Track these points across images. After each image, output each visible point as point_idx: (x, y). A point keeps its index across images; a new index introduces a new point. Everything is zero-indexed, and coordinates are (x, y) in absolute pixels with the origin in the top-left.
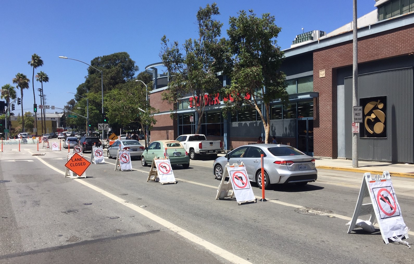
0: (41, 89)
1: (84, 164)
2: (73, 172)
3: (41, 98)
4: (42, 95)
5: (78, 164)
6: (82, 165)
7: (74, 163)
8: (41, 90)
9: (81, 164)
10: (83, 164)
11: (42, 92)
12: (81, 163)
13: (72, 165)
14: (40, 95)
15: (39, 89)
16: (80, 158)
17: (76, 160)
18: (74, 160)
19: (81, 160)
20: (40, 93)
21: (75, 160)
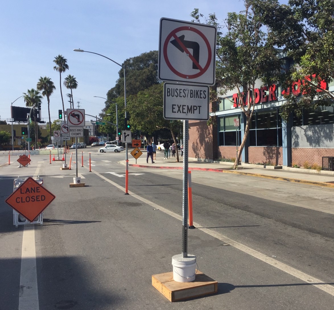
0: (71, 94)
1: (43, 199)
2: (18, 214)
3: (71, 105)
4: (71, 101)
5: (31, 198)
6: (38, 200)
7: (24, 196)
8: (70, 96)
9: (37, 198)
10: (40, 199)
11: (71, 98)
12: (37, 196)
13: (18, 200)
14: (69, 101)
15: (68, 95)
16: (37, 188)
17: (29, 191)
18: (24, 191)
19: (38, 191)
20: (70, 98)
21: (27, 191)
